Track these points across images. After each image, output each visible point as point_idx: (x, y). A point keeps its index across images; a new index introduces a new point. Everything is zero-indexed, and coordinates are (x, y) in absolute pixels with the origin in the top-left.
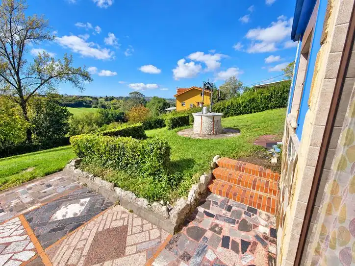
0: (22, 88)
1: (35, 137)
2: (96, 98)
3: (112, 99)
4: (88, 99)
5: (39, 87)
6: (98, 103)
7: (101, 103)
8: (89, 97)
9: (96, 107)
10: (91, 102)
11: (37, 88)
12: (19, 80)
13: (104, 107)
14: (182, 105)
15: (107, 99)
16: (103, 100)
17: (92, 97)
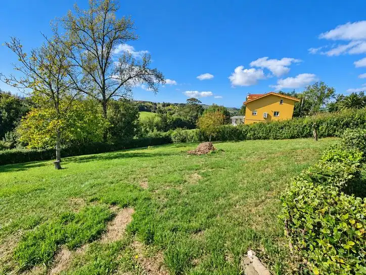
0: (106, 88)
1: (109, 136)
2: (155, 104)
3: (169, 105)
4: (148, 104)
5: (119, 87)
6: (156, 109)
7: (159, 108)
8: (149, 102)
9: (155, 112)
10: (151, 106)
11: (117, 89)
12: (104, 80)
13: (161, 111)
14: (253, 114)
15: (164, 105)
16: (161, 105)
17: (152, 103)
